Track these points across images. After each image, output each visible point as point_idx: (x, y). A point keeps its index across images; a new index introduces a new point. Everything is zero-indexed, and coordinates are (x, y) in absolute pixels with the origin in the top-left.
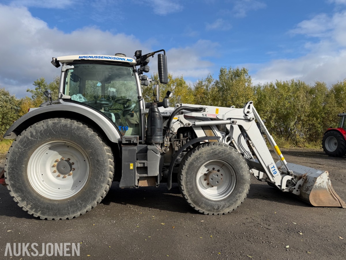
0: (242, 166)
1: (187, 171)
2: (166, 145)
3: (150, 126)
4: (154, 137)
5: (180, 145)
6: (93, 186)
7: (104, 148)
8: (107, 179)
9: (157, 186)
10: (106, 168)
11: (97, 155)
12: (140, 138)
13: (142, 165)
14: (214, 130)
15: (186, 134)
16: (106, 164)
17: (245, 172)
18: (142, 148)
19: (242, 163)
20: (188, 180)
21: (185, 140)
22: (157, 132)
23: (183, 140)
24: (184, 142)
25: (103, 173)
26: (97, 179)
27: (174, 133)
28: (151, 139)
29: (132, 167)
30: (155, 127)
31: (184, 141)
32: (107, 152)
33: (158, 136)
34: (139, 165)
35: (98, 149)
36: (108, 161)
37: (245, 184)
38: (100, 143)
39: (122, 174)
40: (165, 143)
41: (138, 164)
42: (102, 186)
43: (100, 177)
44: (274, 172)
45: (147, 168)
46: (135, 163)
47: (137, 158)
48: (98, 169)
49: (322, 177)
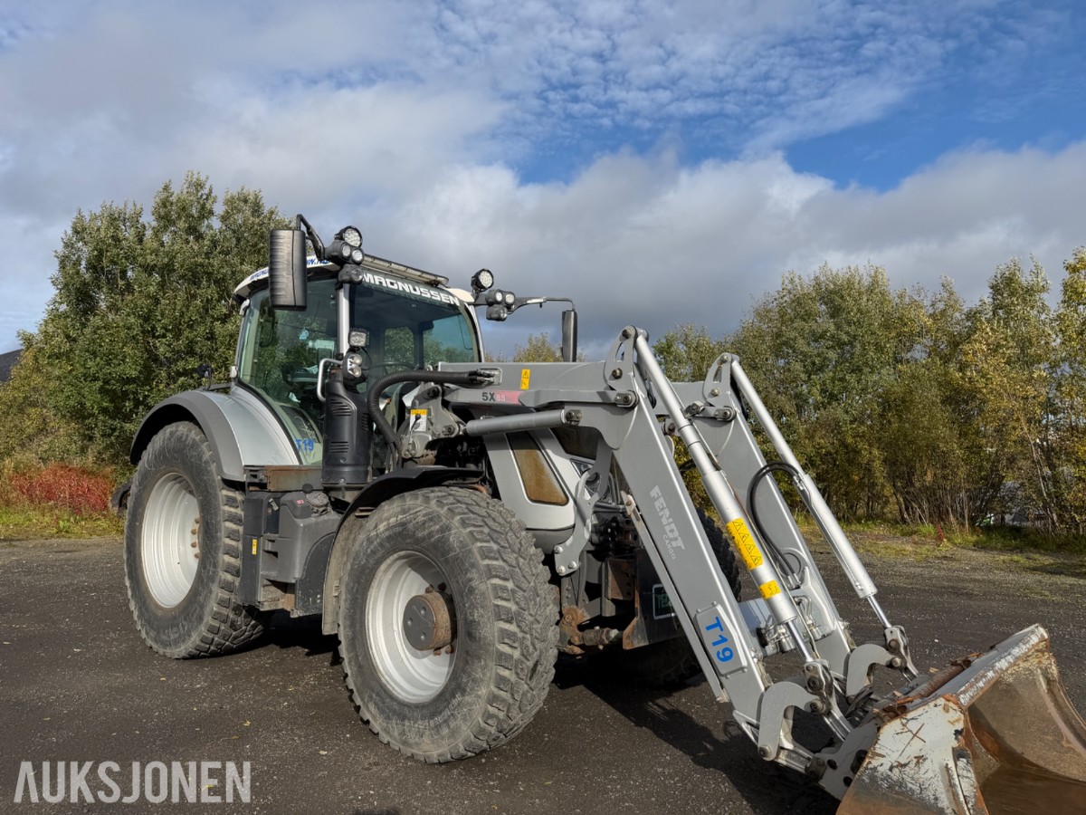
0: (474, 584)
14: (544, 449)
17: (481, 611)
19: (474, 571)
22: (330, 454)
29: (254, 550)
37: (479, 658)
41: (264, 542)
44: (720, 647)
49: (913, 726)
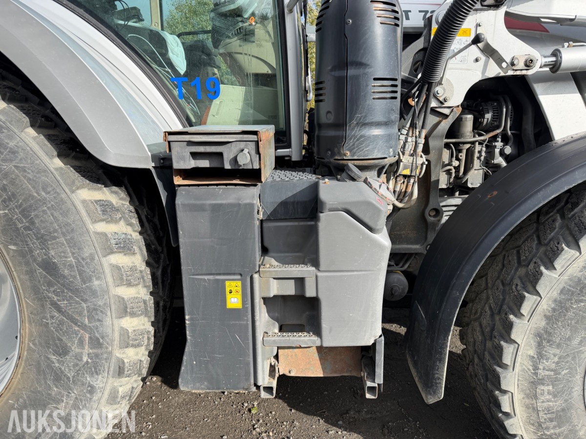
1: (543, 323)
2: (407, 172)
3: (334, 68)
4: (353, 132)
5: (456, 163)
6: (50, 388)
7: (73, 196)
8: (111, 353)
9: (372, 389)
10: (100, 303)
11: (43, 240)
12: (282, 138)
13: (290, 289)
15: (488, 116)
16: (96, 282)
18: (290, 194)
20: (542, 373)
21: (480, 143)
22: (370, 102)
23: (473, 143)
24: (480, 152)
25: (84, 327)
26: (60, 355)
27: (446, 111)
28: (339, 141)
29: (234, 300)
30: (360, 71)
31: (478, 148)
32: (95, 222)
33: (378, 124)
34: (275, 289)
35: (44, 202)
36: (107, 270)
38: (45, 171)
39: (188, 332)
40: (406, 159)
41: (268, 283)
42: (92, 387)
43: (75, 349)
45: (314, 303)
46: (252, 278)
47: (266, 244)
48: (59, 309)
